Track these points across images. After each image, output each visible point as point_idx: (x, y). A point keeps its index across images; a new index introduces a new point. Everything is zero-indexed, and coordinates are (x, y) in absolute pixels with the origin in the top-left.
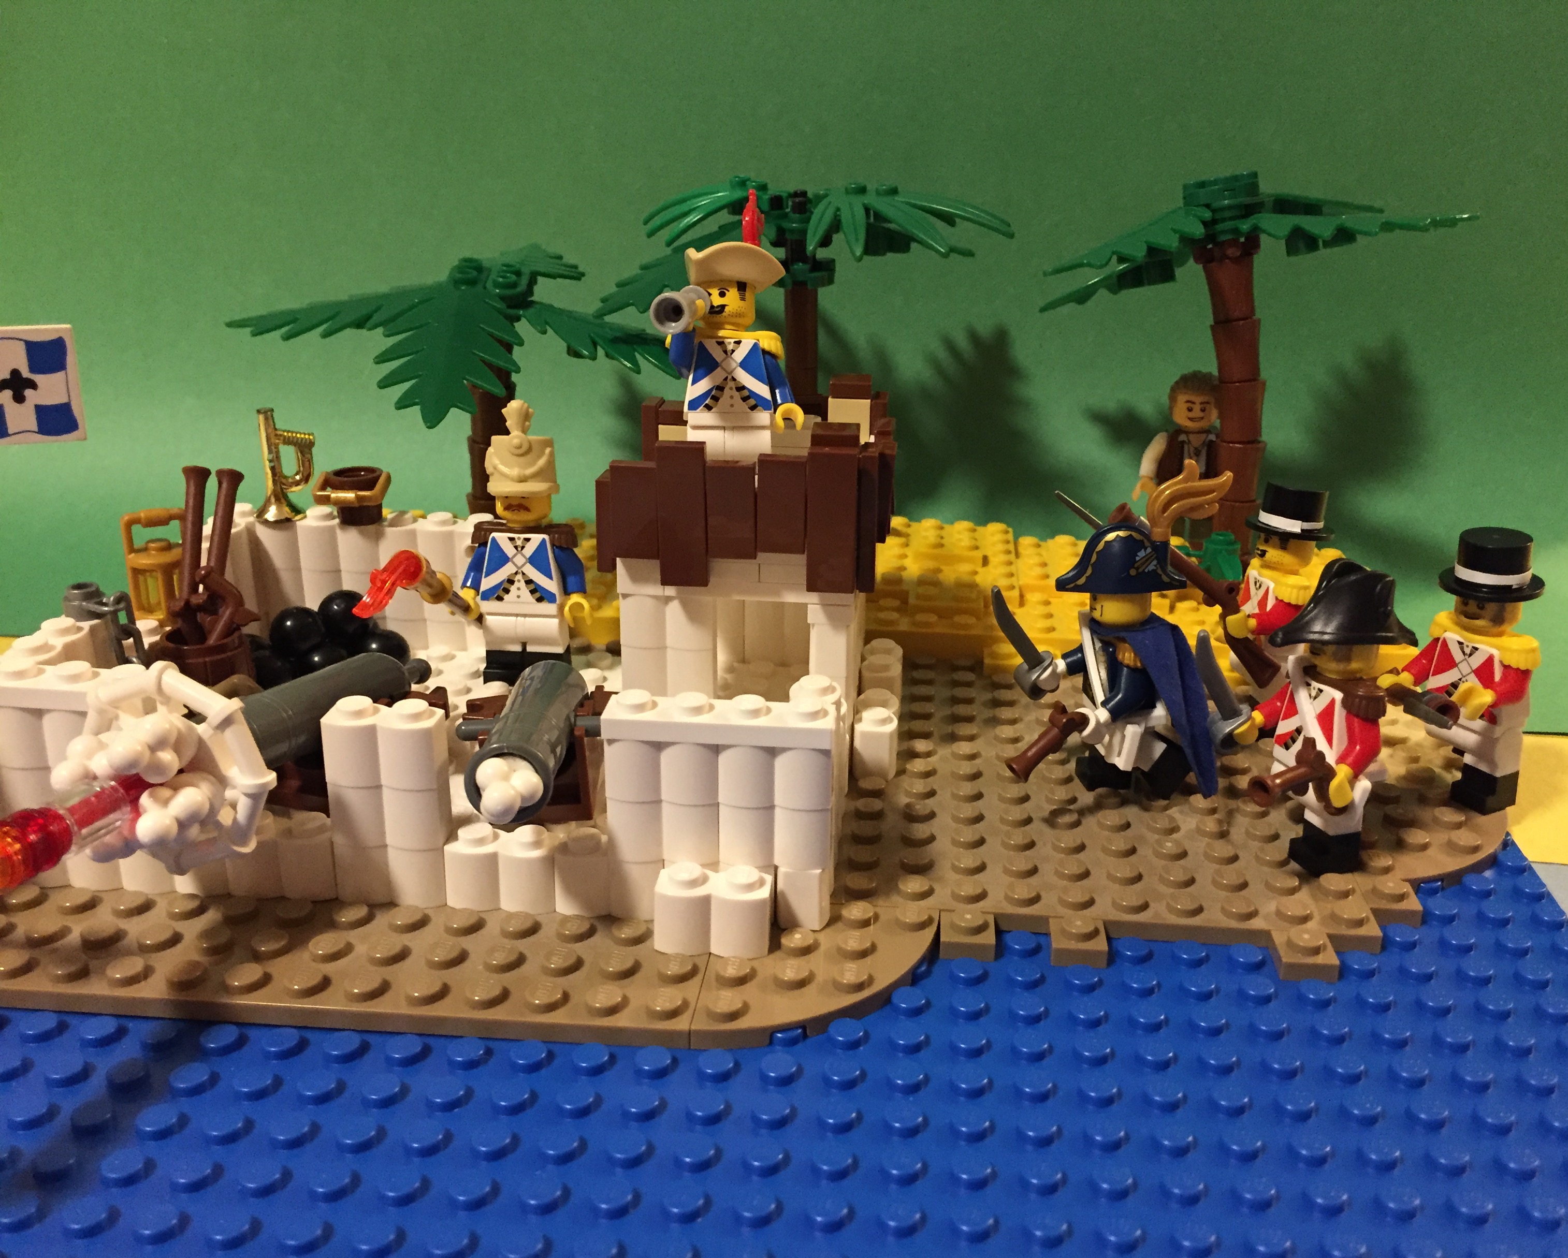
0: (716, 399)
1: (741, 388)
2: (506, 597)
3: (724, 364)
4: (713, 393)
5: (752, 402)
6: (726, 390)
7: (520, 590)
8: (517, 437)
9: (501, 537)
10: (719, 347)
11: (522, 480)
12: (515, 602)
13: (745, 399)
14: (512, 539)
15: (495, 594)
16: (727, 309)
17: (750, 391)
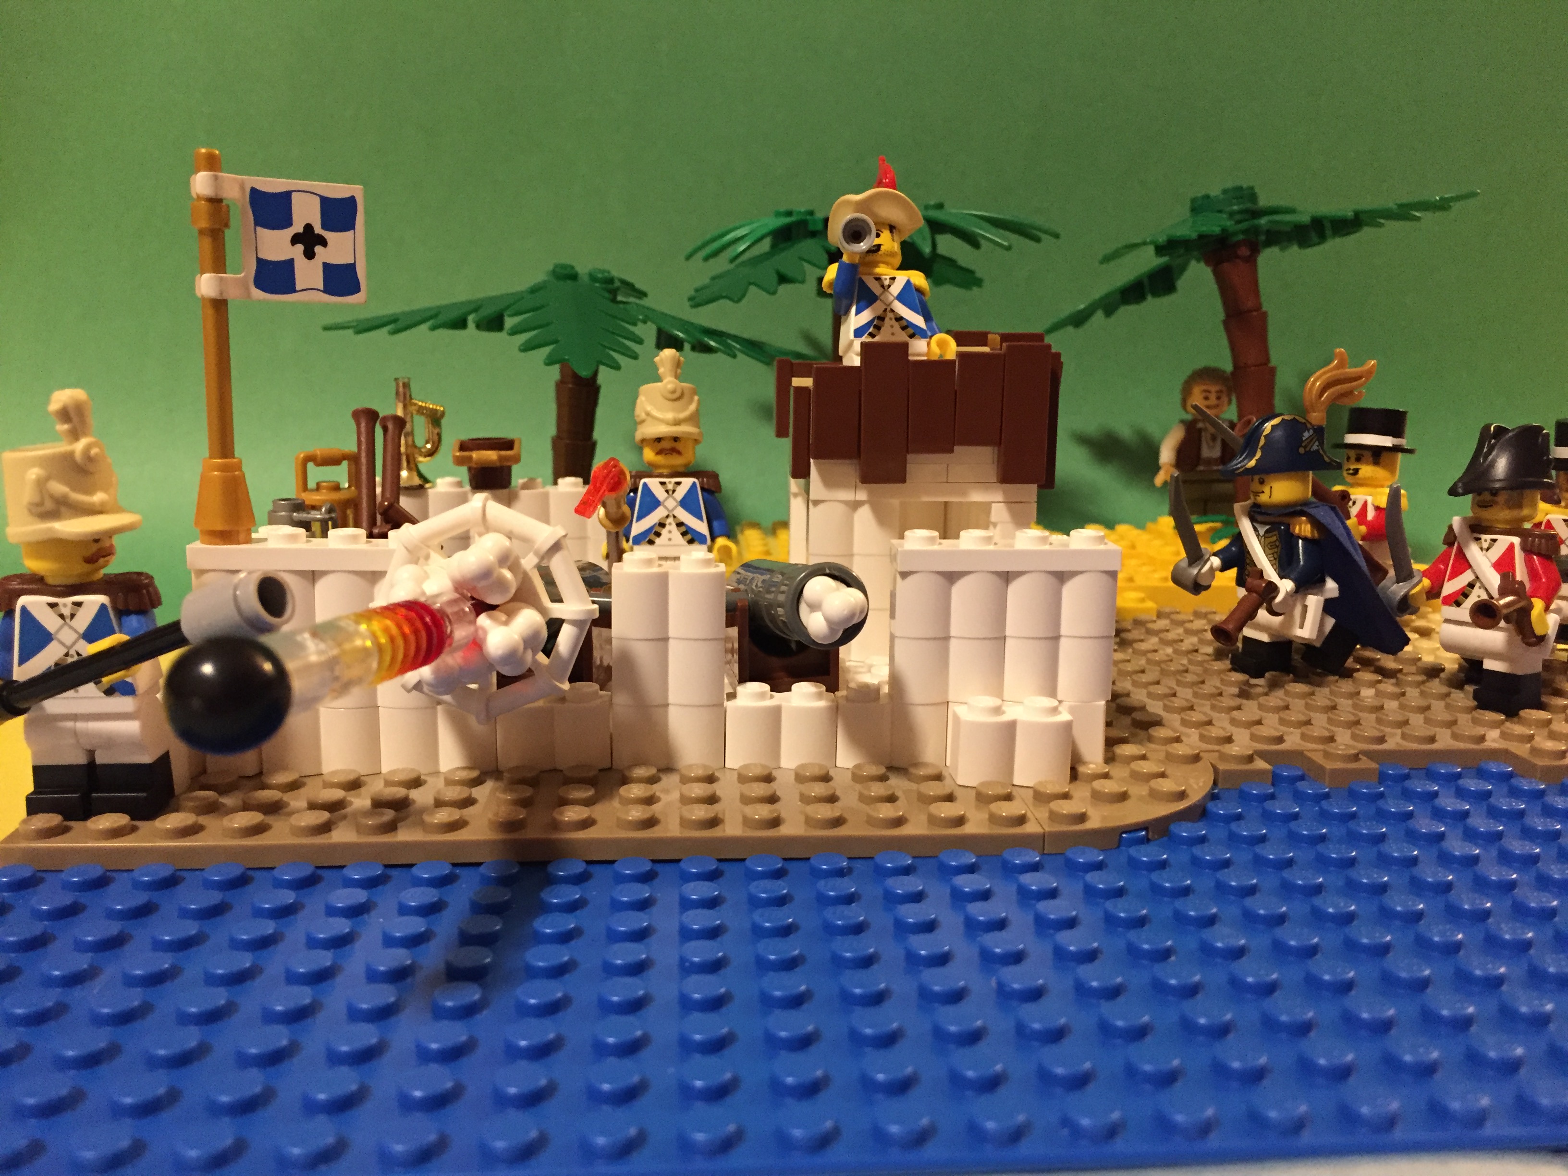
0: (878, 328)
1: (899, 319)
2: (658, 541)
4: (875, 323)
5: (910, 331)
6: (887, 320)
7: (672, 533)
8: (669, 382)
9: (653, 483)
10: (876, 282)
11: (677, 423)
12: (668, 546)
13: (904, 328)
14: (663, 484)
15: (646, 538)
16: (882, 248)
17: (907, 321)
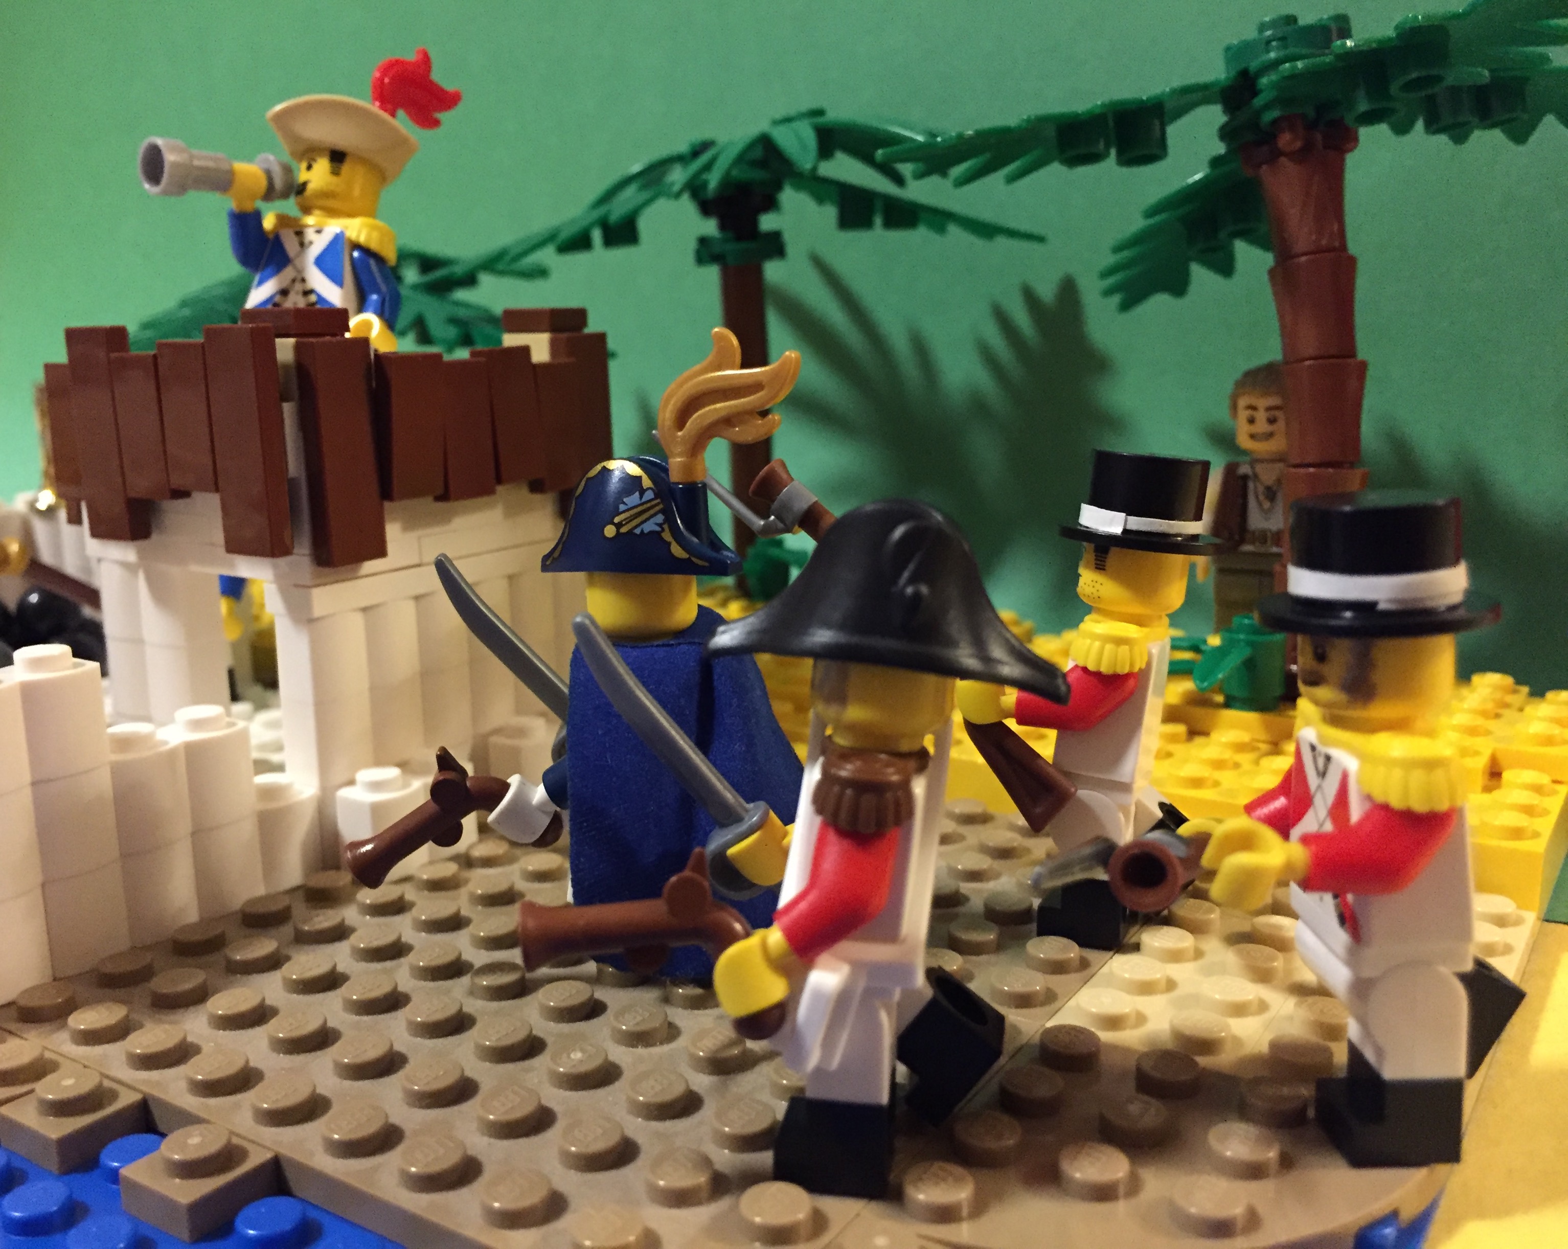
1: (309, 292)
3: (297, 262)
